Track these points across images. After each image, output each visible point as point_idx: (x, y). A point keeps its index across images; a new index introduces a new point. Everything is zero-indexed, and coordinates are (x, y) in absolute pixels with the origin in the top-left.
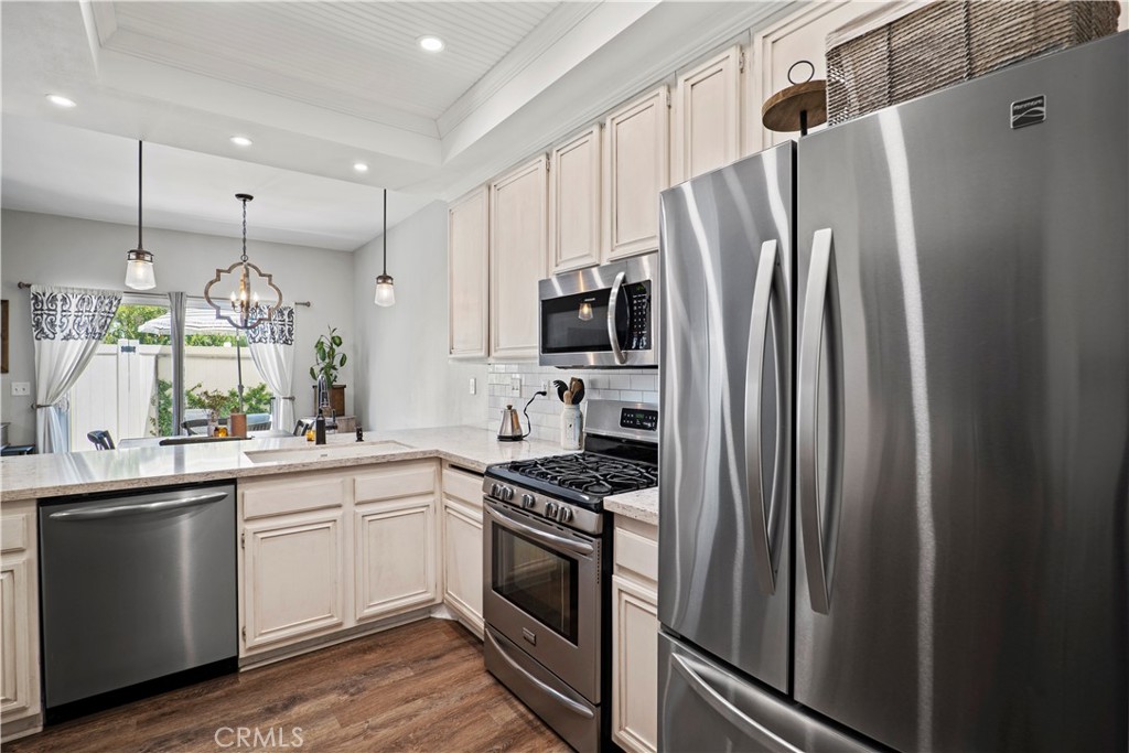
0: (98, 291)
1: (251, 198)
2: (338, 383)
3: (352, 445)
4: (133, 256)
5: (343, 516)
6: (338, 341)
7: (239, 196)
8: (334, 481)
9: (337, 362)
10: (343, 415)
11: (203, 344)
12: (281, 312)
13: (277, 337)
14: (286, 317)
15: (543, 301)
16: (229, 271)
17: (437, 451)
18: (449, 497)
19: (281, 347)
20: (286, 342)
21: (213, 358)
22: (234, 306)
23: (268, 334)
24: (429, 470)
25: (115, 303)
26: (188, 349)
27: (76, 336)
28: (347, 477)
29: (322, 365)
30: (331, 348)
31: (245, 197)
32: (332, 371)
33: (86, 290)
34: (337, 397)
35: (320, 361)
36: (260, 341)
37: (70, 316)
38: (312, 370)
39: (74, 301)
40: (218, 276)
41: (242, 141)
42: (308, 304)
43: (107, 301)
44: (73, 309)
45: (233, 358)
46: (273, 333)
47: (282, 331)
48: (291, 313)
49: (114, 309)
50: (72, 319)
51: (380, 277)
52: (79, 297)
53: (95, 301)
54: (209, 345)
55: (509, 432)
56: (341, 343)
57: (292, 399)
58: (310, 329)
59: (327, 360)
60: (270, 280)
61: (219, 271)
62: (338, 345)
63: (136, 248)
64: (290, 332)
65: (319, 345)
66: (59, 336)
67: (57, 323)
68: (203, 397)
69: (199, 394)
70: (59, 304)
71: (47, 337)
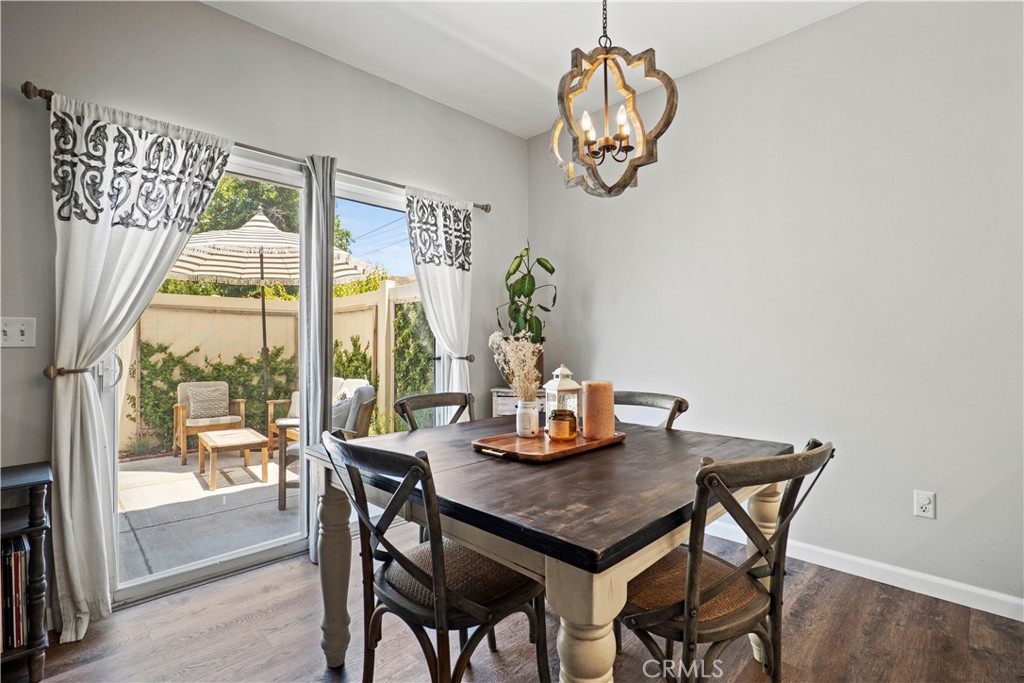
0: (190, 133)
12: (456, 215)
13: (454, 256)
14: (462, 225)
19: (457, 273)
20: (462, 266)
21: (215, 311)
23: (442, 251)
25: (219, 162)
27: (142, 221)
33: (166, 126)
36: (432, 261)
37: (131, 175)
39: (143, 145)
42: (486, 208)
43: (203, 155)
44: (140, 161)
45: (270, 314)
46: (448, 247)
47: (459, 247)
49: (215, 173)
50: (136, 181)
52: (151, 138)
53: (181, 153)
57: (470, 359)
64: (468, 248)
66: (107, 216)
67: (105, 187)
68: (202, 365)
69: (197, 361)
70: (111, 146)
71: (82, 215)
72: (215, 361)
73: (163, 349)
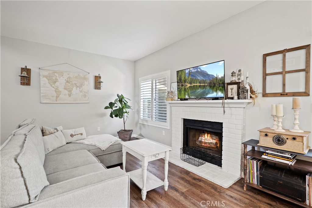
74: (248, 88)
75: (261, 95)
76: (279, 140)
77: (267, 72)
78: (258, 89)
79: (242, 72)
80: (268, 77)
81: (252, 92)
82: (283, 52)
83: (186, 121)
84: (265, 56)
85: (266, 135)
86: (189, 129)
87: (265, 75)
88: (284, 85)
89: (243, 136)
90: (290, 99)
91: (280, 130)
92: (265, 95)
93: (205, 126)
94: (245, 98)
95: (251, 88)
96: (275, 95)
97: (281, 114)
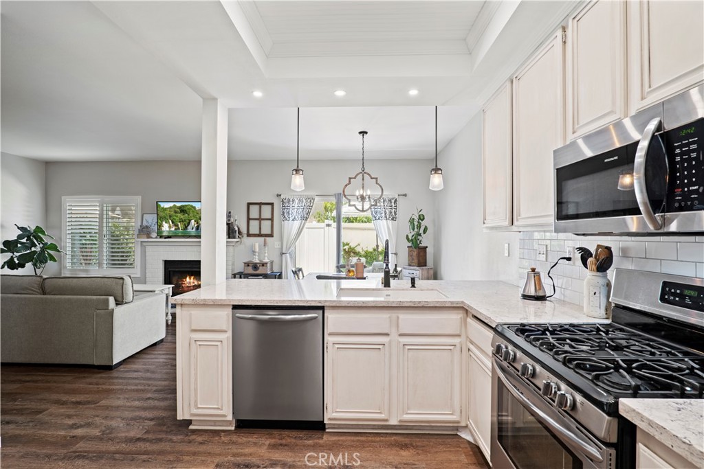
1: (366, 133)
2: (423, 245)
3: (407, 290)
4: (294, 173)
5: (390, 342)
6: (422, 218)
7: (360, 133)
8: (384, 316)
9: (421, 231)
10: (426, 266)
11: (362, 222)
12: (390, 201)
13: (388, 216)
14: (393, 204)
15: (557, 169)
16: (355, 178)
17: (463, 302)
18: (472, 342)
19: (390, 222)
20: (393, 219)
22: (358, 199)
23: (383, 215)
24: (456, 316)
25: (312, 201)
26: (343, 225)
27: (297, 219)
28: (393, 314)
29: (413, 233)
30: (419, 222)
31: (363, 133)
32: (419, 237)
33: (301, 196)
34: (421, 254)
35: (411, 230)
36: (379, 219)
37: (295, 209)
38: (407, 236)
39: (297, 201)
40: (350, 181)
41: (340, 93)
42: (405, 195)
43: (309, 201)
44: (296, 205)
46: (386, 214)
47: (391, 213)
48: (396, 200)
49: (312, 205)
50: (296, 210)
51: (433, 170)
52: (298, 199)
53: (304, 201)
54: (365, 222)
55: (532, 292)
56: (424, 218)
57: (396, 254)
58: (406, 211)
59: (416, 230)
60: (377, 181)
61: (350, 178)
62: (422, 220)
63: (296, 168)
64: (395, 212)
65: (412, 221)
66: (291, 219)
67: (290, 213)
68: (361, 251)
69: (358, 249)
70: (291, 203)
71: (286, 220)
72: (365, 249)
73: (348, 244)
74: (237, 229)
75: (245, 235)
76: (255, 267)
77: (251, 217)
78: (244, 230)
79: (232, 214)
80: (251, 221)
81: (240, 233)
82: (260, 204)
83: (167, 263)
84: (249, 204)
85: (248, 265)
86: (171, 273)
87: (249, 219)
88: (260, 228)
89: (233, 270)
90: (262, 239)
91: (257, 260)
92: (249, 235)
93: (195, 266)
94: (234, 238)
95: (239, 229)
96: (255, 235)
97: (257, 250)
